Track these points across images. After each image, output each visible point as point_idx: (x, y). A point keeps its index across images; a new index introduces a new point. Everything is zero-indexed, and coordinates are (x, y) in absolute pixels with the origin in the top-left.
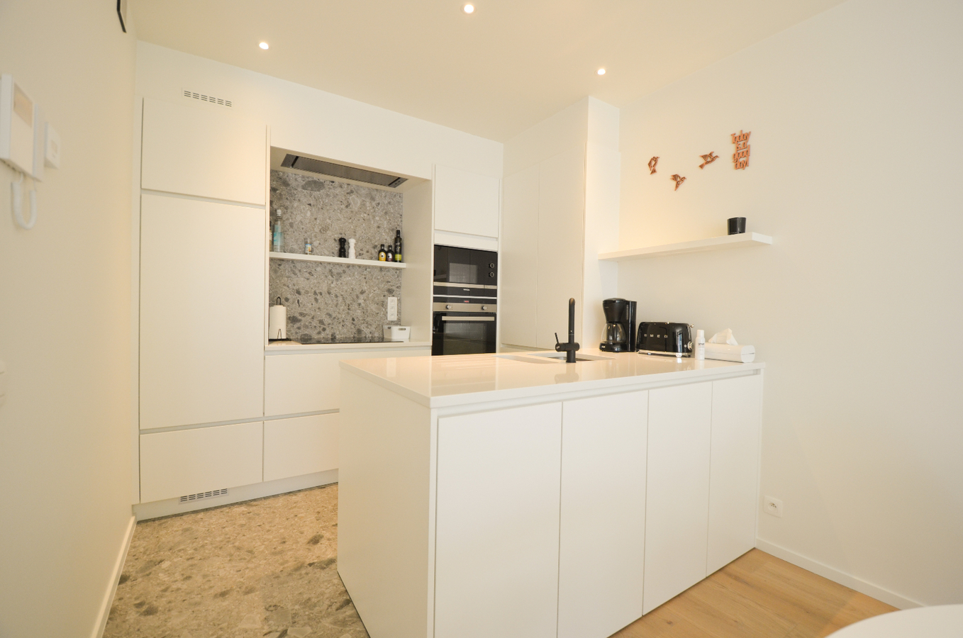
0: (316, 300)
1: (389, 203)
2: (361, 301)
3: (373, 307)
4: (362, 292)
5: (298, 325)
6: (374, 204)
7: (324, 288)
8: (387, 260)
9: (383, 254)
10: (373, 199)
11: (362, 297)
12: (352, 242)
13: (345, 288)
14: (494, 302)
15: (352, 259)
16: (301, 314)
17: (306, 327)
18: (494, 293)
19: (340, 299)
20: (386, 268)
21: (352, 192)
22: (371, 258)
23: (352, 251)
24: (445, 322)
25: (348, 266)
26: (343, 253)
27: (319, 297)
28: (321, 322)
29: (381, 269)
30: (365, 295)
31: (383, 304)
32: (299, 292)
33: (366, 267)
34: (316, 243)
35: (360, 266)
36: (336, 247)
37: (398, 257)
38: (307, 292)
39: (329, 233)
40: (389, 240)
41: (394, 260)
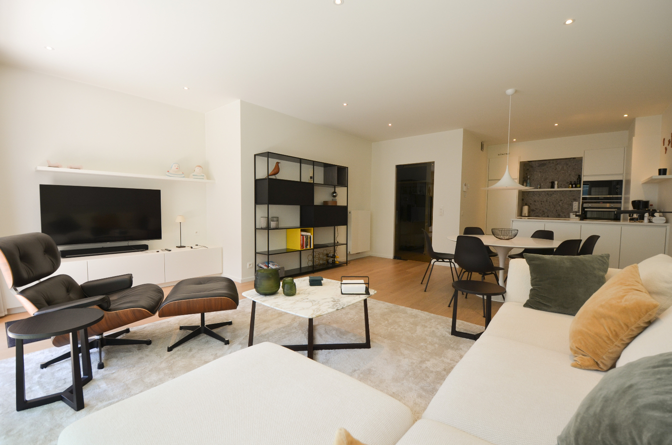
0: (542, 204)
1: (576, 165)
2: (561, 204)
3: (566, 206)
4: (561, 200)
5: (534, 212)
6: (568, 166)
7: (545, 199)
8: (572, 187)
9: (570, 185)
10: (567, 165)
11: (561, 202)
12: (556, 183)
13: (553, 199)
14: (621, 202)
15: (556, 189)
16: (536, 209)
17: (537, 213)
18: (621, 198)
19: (551, 203)
20: (572, 191)
21: (558, 164)
22: (566, 188)
23: (556, 186)
24: (587, 211)
25: (555, 191)
26: (553, 187)
27: (542, 203)
28: (543, 211)
29: (570, 191)
30: (562, 201)
31: (571, 205)
32: (535, 201)
33: (563, 191)
34: (542, 184)
35: (560, 191)
36: (550, 184)
37: (578, 186)
38: (538, 201)
39: (547, 180)
40: (574, 179)
41: (576, 187)
